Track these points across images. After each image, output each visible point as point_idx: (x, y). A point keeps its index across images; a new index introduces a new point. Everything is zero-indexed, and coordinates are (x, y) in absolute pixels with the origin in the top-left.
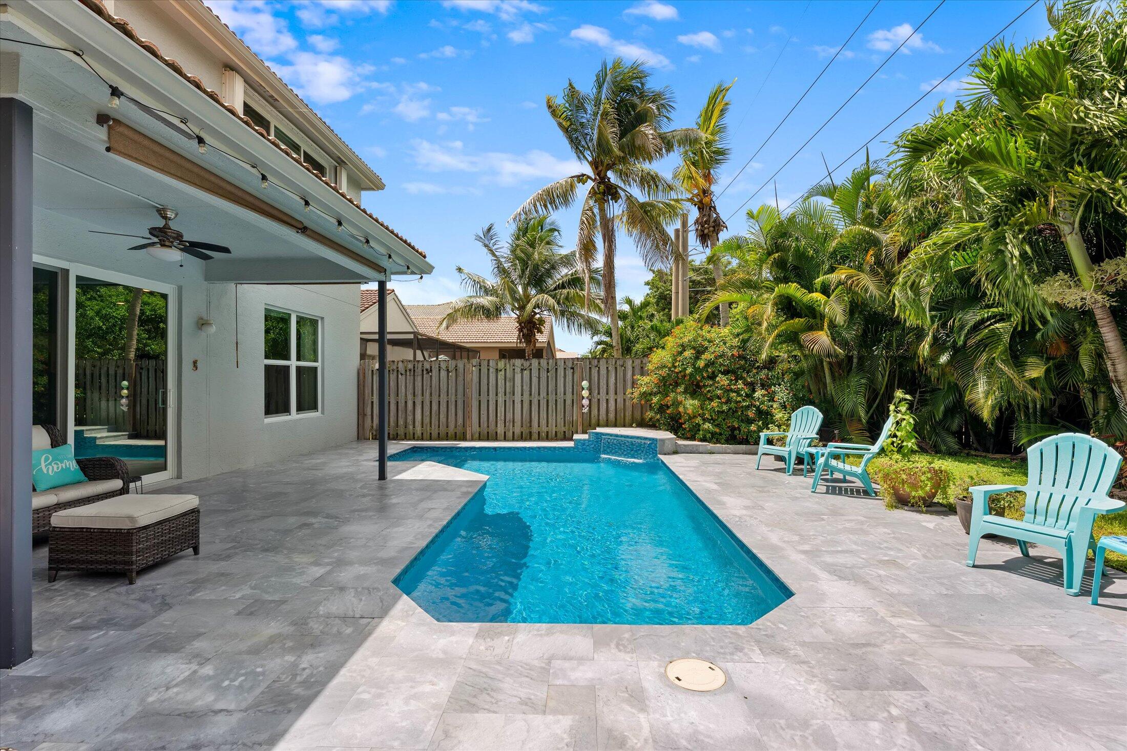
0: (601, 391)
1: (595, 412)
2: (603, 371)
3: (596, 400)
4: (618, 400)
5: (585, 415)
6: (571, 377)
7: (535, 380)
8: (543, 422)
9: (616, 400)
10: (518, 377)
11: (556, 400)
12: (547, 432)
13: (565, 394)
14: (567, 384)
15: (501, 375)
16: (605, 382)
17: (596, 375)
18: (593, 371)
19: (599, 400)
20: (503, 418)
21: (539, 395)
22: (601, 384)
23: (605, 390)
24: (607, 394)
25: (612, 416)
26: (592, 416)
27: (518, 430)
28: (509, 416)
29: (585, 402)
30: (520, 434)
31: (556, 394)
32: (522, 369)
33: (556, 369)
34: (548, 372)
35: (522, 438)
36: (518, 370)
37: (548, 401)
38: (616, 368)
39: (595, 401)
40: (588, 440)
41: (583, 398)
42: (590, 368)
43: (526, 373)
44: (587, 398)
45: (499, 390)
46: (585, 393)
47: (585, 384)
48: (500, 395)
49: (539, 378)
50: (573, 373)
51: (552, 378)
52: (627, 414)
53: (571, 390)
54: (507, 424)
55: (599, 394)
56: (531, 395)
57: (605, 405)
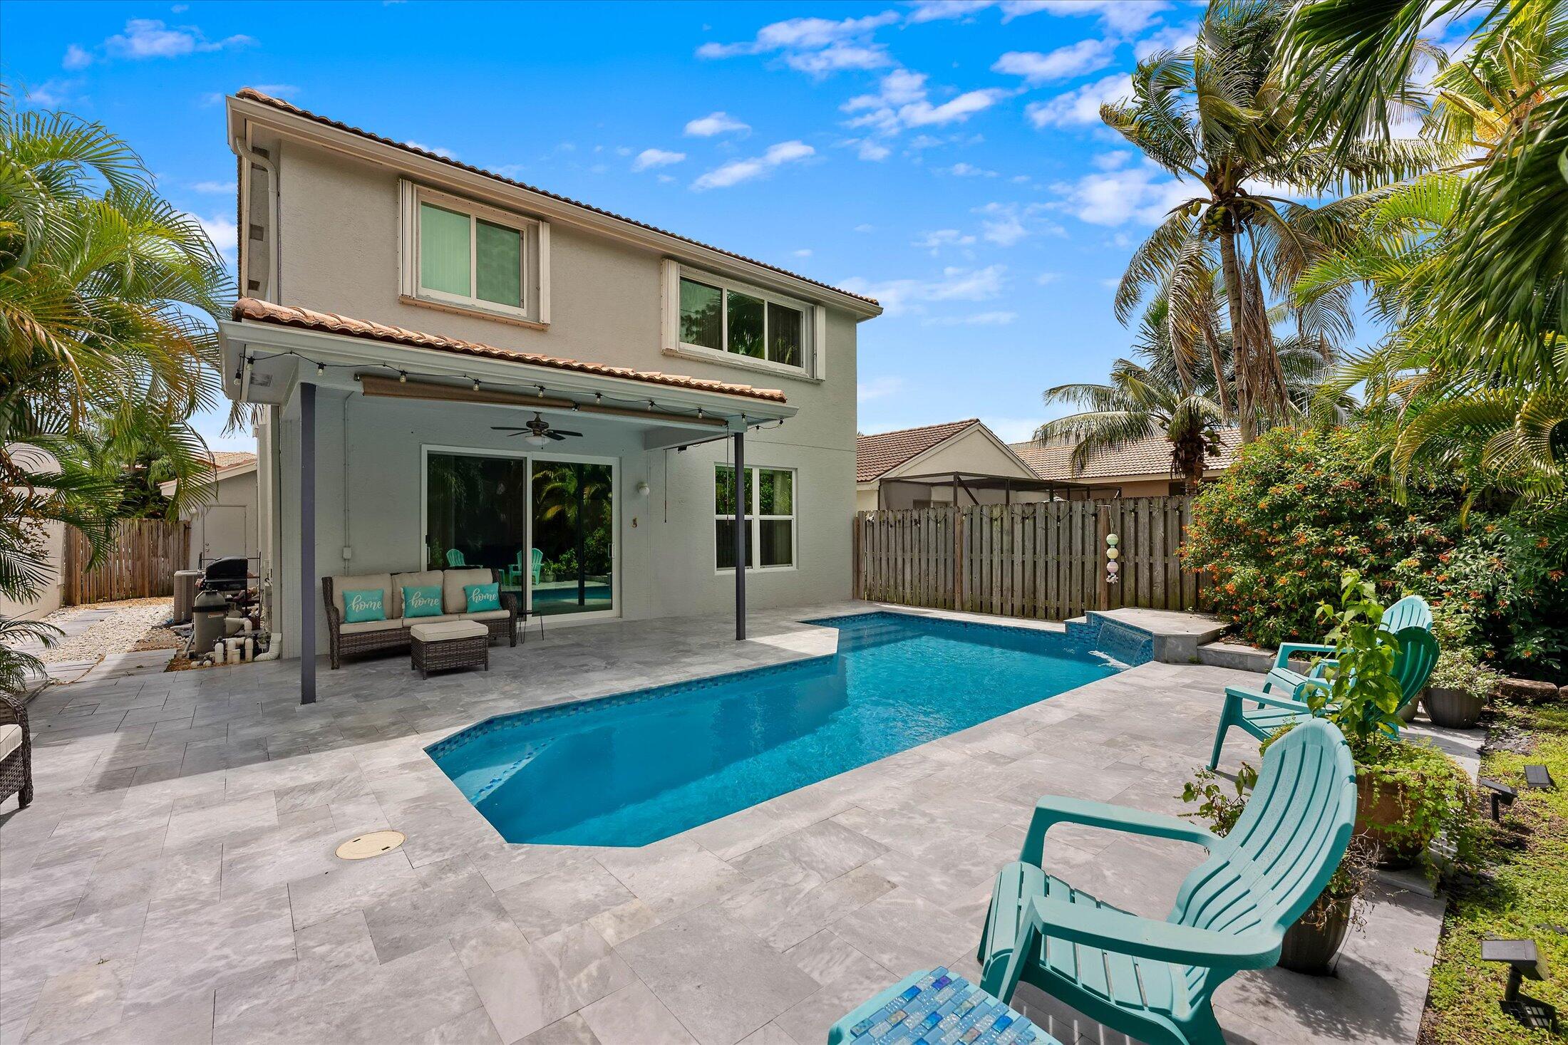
0: (1141, 550)
1: (1130, 582)
2: (1144, 518)
3: (1132, 564)
4: (1171, 566)
5: (1114, 588)
6: (1092, 529)
7: (1040, 532)
8: (1052, 594)
9: (1166, 566)
10: (1018, 528)
11: (1071, 563)
12: (1058, 609)
13: (1083, 554)
14: (1087, 539)
15: (997, 524)
16: (1147, 535)
17: (1132, 524)
18: (1127, 518)
19: (1136, 565)
20: (999, 584)
21: (1047, 553)
22: (1141, 539)
23: (1147, 549)
24: (1151, 555)
25: (1159, 591)
26: (1126, 589)
27: (1018, 603)
28: (1007, 582)
29: (1112, 567)
30: (1021, 607)
31: (1071, 554)
32: (1023, 518)
33: (1071, 516)
34: (1059, 520)
35: (1023, 614)
36: (1018, 519)
37: (1058, 563)
38: (1165, 513)
39: (1130, 565)
41: (1109, 560)
42: (1122, 514)
43: (1029, 523)
44: (1115, 560)
45: (995, 546)
46: (1112, 553)
47: (1112, 538)
48: (995, 553)
49: (1046, 529)
50: (1096, 521)
51: (1064, 530)
52: (1186, 589)
53: (1092, 548)
54: (1005, 593)
55: (1136, 554)
56: (1035, 553)
57: (1147, 573)
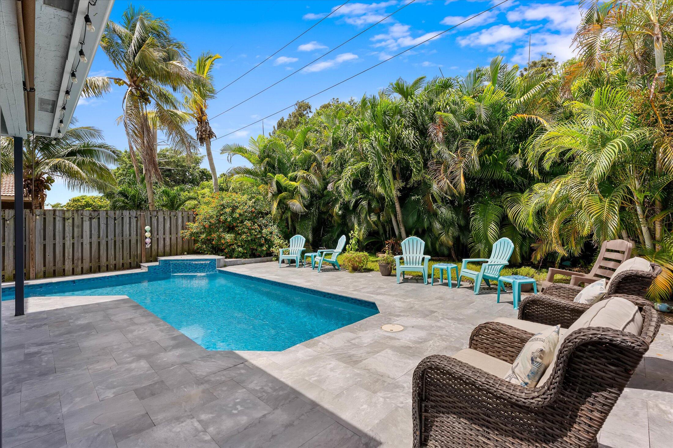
0: (160, 232)
1: (155, 247)
2: (161, 220)
3: (156, 239)
4: (172, 238)
5: (147, 250)
6: (135, 224)
7: (103, 226)
8: (111, 257)
9: (171, 238)
10: (86, 225)
11: (123, 241)
12: (115, 265)
13: (130, 235)
14: (132, 229)
15: (69, 223)
16: (162, 226)
17: (156, 222)
18: (153, 219)
19: (158, 239)
20: (71, 257)
21: (107, 237)
22: (160, 228)
23: (162, 232)
24: (164, 234)
25: (167, 249)
26: (153, 250)
27: (86, 265)
28: (78, 255)
29: (148, 241)
30: (89, 268)
31: (122, 236)
32: (90, 218)
33: (122, 218)
34: (115, 219)
35: (90, 271)
36: (86, 219)
37: (115, 241)
38: (170, 217)
39: (155, 239)
40: (159, 266)
41: (146, 238)
42: (151, 217)
43: (95, 221)
44: (149, 237)
45: (67, 234)
46: (148, 234)
47: (148, 228)
48: (67, 239)
49: (107, 224)
50: (137, 221)
51: (119, 224)
52: (178, 247)
53: (135, 233)
54: (75, 262)
55: (158, 234)
56: (99, 237)
57: (162, 242)
